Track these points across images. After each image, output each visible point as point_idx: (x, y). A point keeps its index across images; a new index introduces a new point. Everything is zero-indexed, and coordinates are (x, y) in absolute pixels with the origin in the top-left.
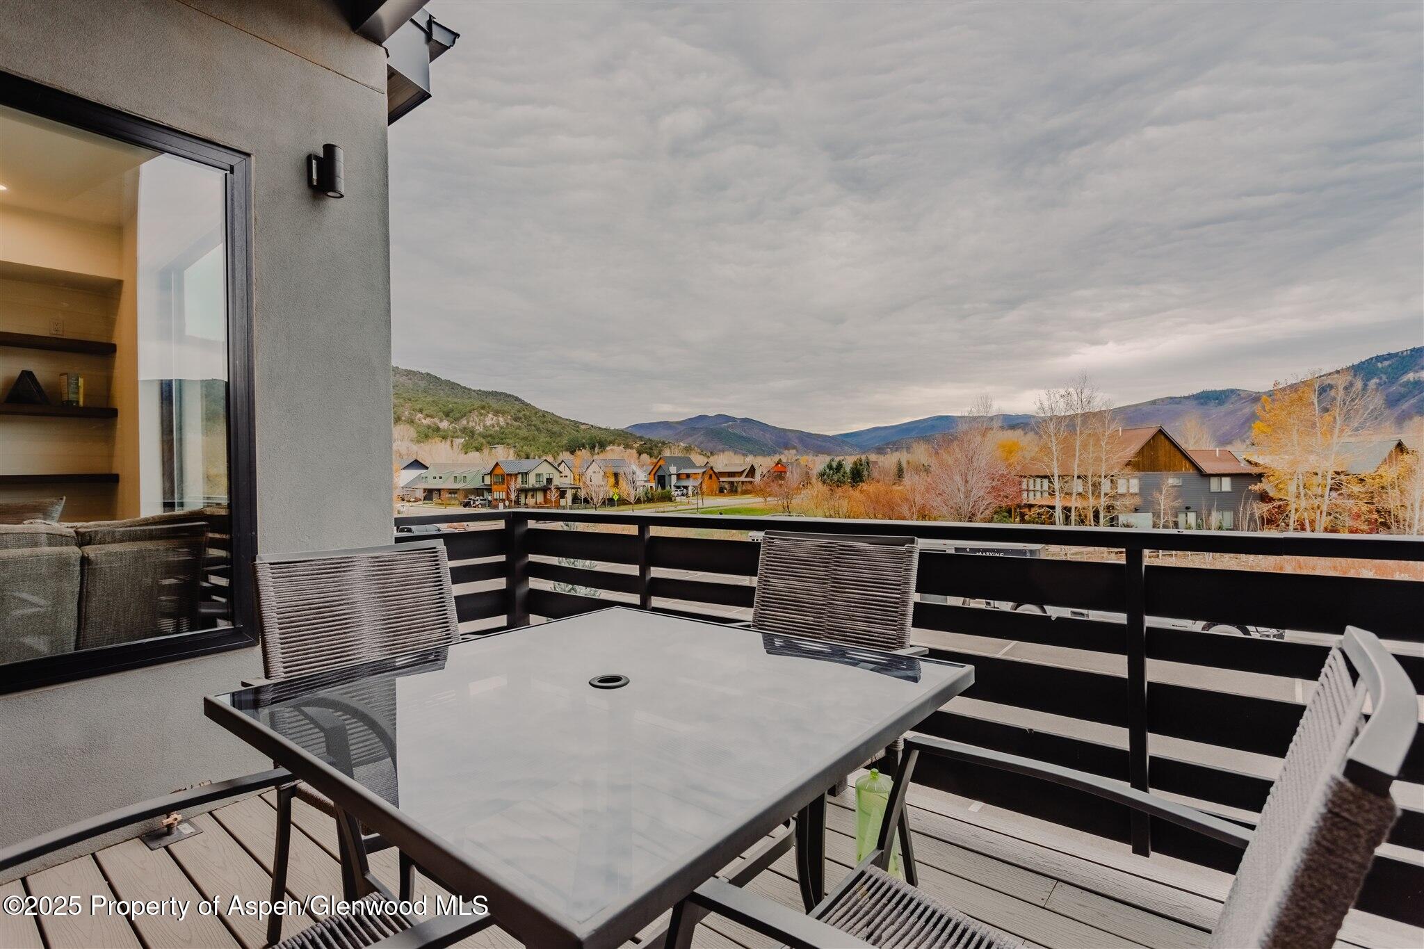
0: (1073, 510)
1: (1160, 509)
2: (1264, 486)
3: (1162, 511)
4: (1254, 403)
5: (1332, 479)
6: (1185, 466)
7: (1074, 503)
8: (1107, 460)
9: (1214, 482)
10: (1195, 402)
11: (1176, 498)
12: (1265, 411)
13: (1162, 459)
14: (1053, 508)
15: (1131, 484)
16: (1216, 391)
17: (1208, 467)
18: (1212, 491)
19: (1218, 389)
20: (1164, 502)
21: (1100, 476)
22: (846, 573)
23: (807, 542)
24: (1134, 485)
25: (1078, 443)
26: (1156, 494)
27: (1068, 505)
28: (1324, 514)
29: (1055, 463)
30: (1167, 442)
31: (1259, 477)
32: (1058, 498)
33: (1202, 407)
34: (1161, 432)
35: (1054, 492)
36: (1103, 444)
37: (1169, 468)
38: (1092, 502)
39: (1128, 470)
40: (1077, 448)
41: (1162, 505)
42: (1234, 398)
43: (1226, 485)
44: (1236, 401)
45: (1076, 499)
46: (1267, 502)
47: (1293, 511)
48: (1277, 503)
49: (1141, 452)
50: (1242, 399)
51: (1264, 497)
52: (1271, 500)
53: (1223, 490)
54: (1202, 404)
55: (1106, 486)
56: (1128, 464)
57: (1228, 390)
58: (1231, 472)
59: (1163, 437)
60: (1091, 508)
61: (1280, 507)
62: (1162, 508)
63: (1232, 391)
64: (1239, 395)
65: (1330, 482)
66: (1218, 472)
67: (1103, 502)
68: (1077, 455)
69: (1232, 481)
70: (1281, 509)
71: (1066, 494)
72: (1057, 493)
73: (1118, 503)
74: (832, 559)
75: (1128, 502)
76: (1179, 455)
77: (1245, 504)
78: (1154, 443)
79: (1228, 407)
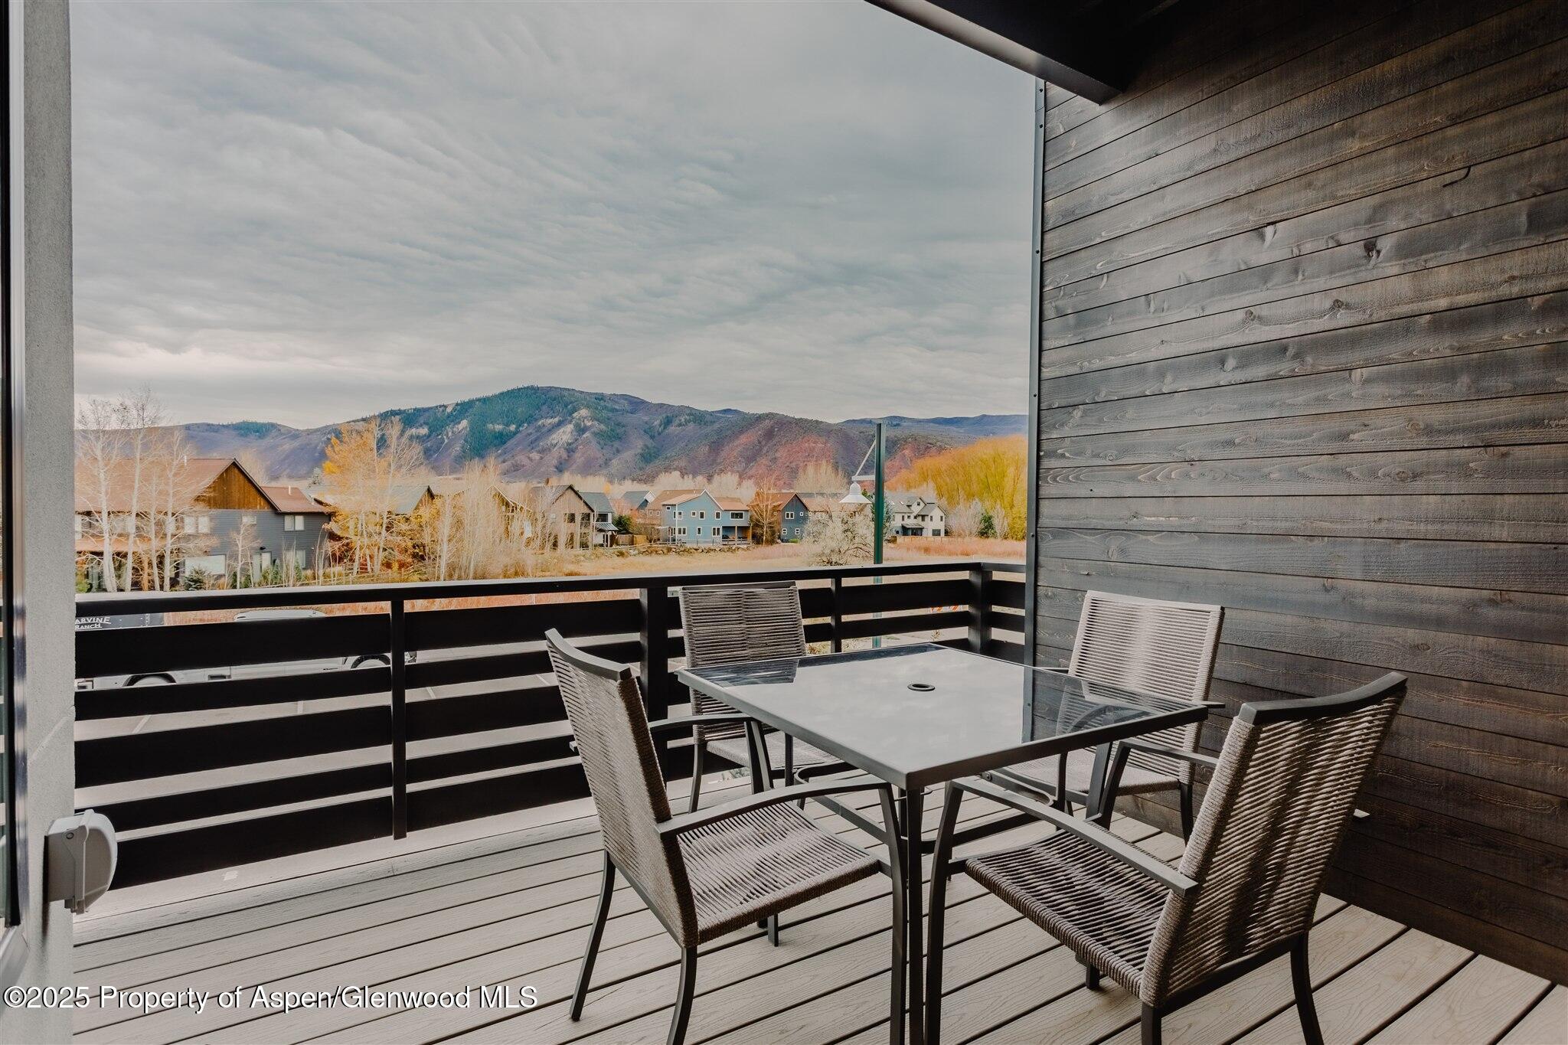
0: (130, 556)
1: (238, 551)
2: (332, 526)
3: (240, 553)
4: (293, 440)
5: (388, 518)
6: (260, 503)
7: (130, 547)
8: (174, 495)
9: (288, 519)
10: (234, 433)
11: (256, 538)
12: (334, 451)
13: (236, 495)
14: (100, 554)
15: (201, 522)
16: (256, 423)
17: (283, 505)
18: (286, 530)
19: (258, 421)
20: (242, 542)
21: (166, 514)
22: (752, 613)
23: (718, 593)
24: (204, 524)
25: (138, 472)
26: (234, 535)
27: (122, 549)
28: (381, 550)
29: (103, 495)
30: (241, 477)
31: (329, 516)
32: (107, 541)
33: (243, 438)
34: (235, 465)
35: (101, 533)
36: (170, 476)
37: (243, 504)
38: (155, 544)
39: (200, 507)
40: (137, 478)
41: (240, 546)
42: (274, 433)
43: (299, 523)
44: (277, 436)
45: (135, 542)
46: (337, 541)
47: (358, 549)
48: (345, 541)
49: (213, 487)
50: (282, 434)
51: (333, 537)
52: (340, 538)
53: (296, 529)
54: (242, 435)
55: (170, 527)
56: (198, 499)
57: (268, 424)
58: (304, 511)
59: (236, 471)
60: (154, 551)
61: (348, 544)
62: (240, 550)
63: (273, 426)
64: (279, 430)
65: (385, 521)
66: (292, 511)
67: (169, 544)
68: (137, 486)
69: (305, 520)
70: (348, 547)
71: (120, 535)
72: (106, 535)
73: (191, 545)
74: (741, 604)
75: (203, 543)
76: (253, 491)
77: (321, 543)
78: (227, 476)
79: (268, 441)
